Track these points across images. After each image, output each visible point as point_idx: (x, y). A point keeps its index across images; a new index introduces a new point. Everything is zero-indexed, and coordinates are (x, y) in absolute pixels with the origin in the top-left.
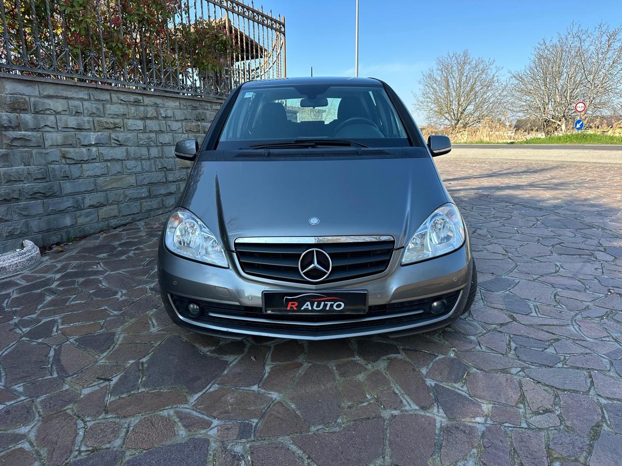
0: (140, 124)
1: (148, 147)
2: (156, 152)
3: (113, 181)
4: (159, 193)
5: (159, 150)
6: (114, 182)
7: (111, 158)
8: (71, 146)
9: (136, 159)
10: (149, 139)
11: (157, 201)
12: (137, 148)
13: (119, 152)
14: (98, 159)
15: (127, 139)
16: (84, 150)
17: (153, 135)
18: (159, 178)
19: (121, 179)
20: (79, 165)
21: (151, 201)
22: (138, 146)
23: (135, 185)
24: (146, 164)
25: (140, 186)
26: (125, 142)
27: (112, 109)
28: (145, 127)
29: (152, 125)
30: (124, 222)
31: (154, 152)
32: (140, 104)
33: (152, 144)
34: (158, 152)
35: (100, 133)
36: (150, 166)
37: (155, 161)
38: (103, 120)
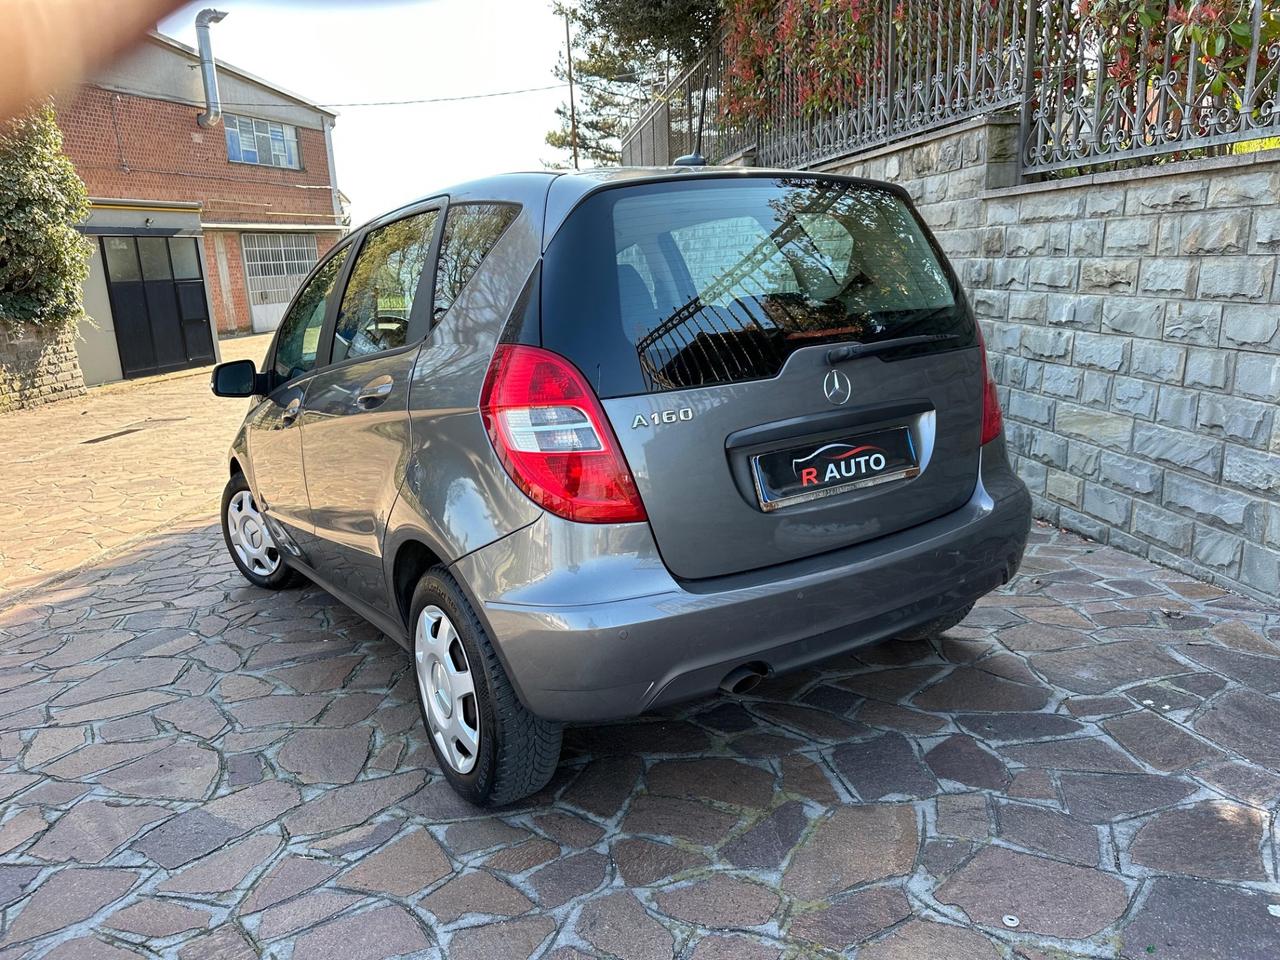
0: (1176, 272)
1: (1190, 347)
2: (1207, 369)
3: (1083, 417)
4: (1182, 501)
5: (1217, 362)
6: (1084, 422)
7: (1089, 361)
8: (1033, 322)
9: (1147, 377)
10: (1194, 322)
11: (1177, 523)
12: (1159, 346)
13: (1108, 350)
14: (1069, 358)
15: (1132, 318)
16: (1052, 332)
17: (1211, 309)
18: (1192, 455)
19: (1099, 420)
20: (1039, 364)
21: (1159, 514)
22: (1161, 340)
23: (1125, 446)
24: (1169, 398)
25: (1136, 455)
26: (1124, 323)
27: (1121, 233)
28: (1192, 283)
29: (1217, 274)
30: (1084, 527)
31: (1202, 366)
32: (1192, 208)
33: (1203, 339)
34: (1214, 368)
35: (1086, 297)
36: (1178, 407)
37: (1196, 399)
38: (1098, 262)
